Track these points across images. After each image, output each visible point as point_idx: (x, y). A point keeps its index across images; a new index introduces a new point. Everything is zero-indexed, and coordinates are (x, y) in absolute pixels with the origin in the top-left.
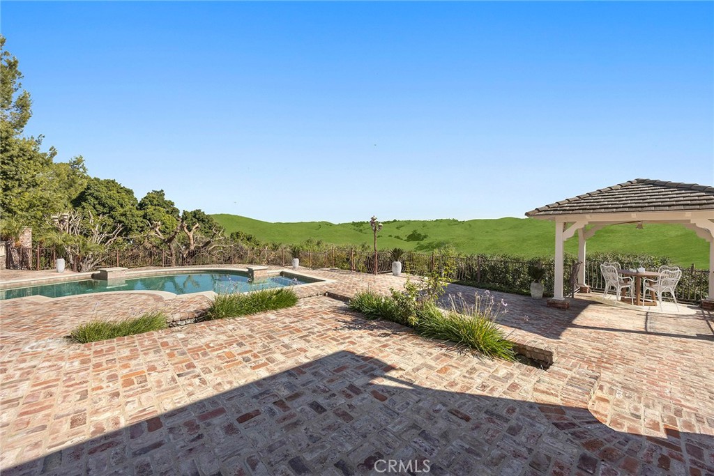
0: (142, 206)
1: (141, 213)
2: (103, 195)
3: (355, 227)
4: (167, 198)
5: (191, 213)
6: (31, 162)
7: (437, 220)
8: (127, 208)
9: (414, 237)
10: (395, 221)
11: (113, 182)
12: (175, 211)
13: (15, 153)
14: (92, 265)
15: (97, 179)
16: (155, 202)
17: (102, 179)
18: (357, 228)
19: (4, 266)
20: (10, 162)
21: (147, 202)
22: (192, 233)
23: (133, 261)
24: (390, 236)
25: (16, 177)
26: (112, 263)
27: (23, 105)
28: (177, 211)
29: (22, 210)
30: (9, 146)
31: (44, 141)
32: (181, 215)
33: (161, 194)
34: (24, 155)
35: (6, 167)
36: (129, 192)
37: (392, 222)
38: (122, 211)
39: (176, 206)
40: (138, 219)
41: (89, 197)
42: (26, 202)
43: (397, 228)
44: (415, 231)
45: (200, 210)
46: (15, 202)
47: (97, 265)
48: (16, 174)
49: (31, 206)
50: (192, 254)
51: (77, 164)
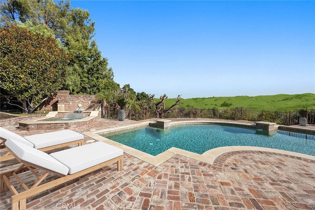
3: (194, 100)
4: (131, 87)
5: (141, 93)
7: (236, 96)
9: (224, 105)
10: (214, 97)
18: (195, 101)
19: (101, 116)
24: (212, 104)
28: (135, 93)
33: (128, 86)
37: (212, 98)
39: (134, 91)
43: (215, 101)
44: (225, 102)
45: (144, 92)
50: (165, 112)
51: (110, 71)
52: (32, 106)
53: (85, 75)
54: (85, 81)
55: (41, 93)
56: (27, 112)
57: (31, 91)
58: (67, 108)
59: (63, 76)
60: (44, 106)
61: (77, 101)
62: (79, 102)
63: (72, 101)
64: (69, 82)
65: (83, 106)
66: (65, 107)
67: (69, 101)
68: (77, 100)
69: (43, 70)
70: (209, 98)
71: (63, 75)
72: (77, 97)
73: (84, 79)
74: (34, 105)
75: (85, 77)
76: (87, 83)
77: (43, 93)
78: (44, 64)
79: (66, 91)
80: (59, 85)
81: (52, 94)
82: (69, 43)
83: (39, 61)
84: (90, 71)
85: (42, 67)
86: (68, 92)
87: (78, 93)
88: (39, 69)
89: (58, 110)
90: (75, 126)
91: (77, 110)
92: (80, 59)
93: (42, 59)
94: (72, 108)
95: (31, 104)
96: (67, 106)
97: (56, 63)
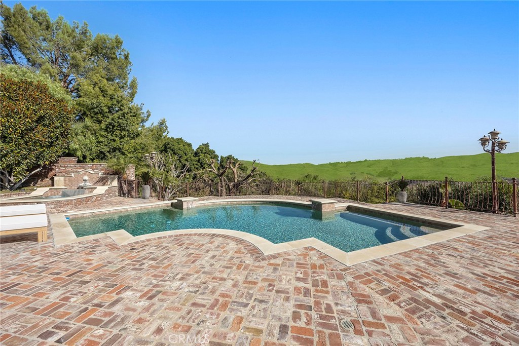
0: (196, 154)
1: (197, 158)
2: (176, 148)
4: (211, 148)
5: (225, 158)
6: (135, 118)
8: (188, 156)
10: (366, 160)
11: (181, 139)
12: (216, 157)
13: (126, 111)
14: (171, 194)
15: (172, 138)
16: (204, 151)
17: (175, 138)
19: (117, 194)
20: (123, 118)
21: (199, 151)
22: (236, 168)
23: (197, 192)
25: (127, 129)
26: (185, 193)
27: (133, 86)
28: (218, 156)
29: (130, 153)
30: (123, 106)
31: (144, 107)
32: (219, 159)
33: (207, 145)
34: (130, 112)
35: (120, 121)
36: (190, 145)
38: (186, 157)
39: (216, 153)
40: (194, 162)
41: (168, 150)
42: (132, 147)
44: (386, 169)
45: (231, 155)
46: (126, 147)
47: (174, 194)
48: (127, 127)
49: (135, 149)
50: (237, 186)
51: (162, 124)
52: (12, 181)
53: (103, 133)
54: (102, 142)
55: (25, 162)
56: (8, 188)
57: (6, 159)
58: (67, 182)
59: (64, 137)
60: (39, 181)
61: (82, 173)
62: (85, 174)
63: (76, 172)
64: (74, 146)
65: (91, 179)
66: (65, 180)
67: (72, 172)
68: (82, 170)
69: (22, 131)
70: (357, 162)
71: (65, 135)
72: (83, 167)
73: (101, 139)
74: (15, 179)
75: (102, 136)
76: (106, 145)
77: (28, 162)
78: (23, 123)
79: (71, 158)
80: (58, 150)
81: (47, 163)
82: (80, 88)
83: (14, 120)
84: (110, 128)
85: (19, 127)
86: (74, 159)
87: (92, 160)
88: (16, 129)
89: (55, 185)
90: (53, 206)
91: (82, 184)
92: (96, 110)
93: (19, 116)
94: (74, 183)
95: (11, 177)
96: (67, 179)
97: (49, 120)
